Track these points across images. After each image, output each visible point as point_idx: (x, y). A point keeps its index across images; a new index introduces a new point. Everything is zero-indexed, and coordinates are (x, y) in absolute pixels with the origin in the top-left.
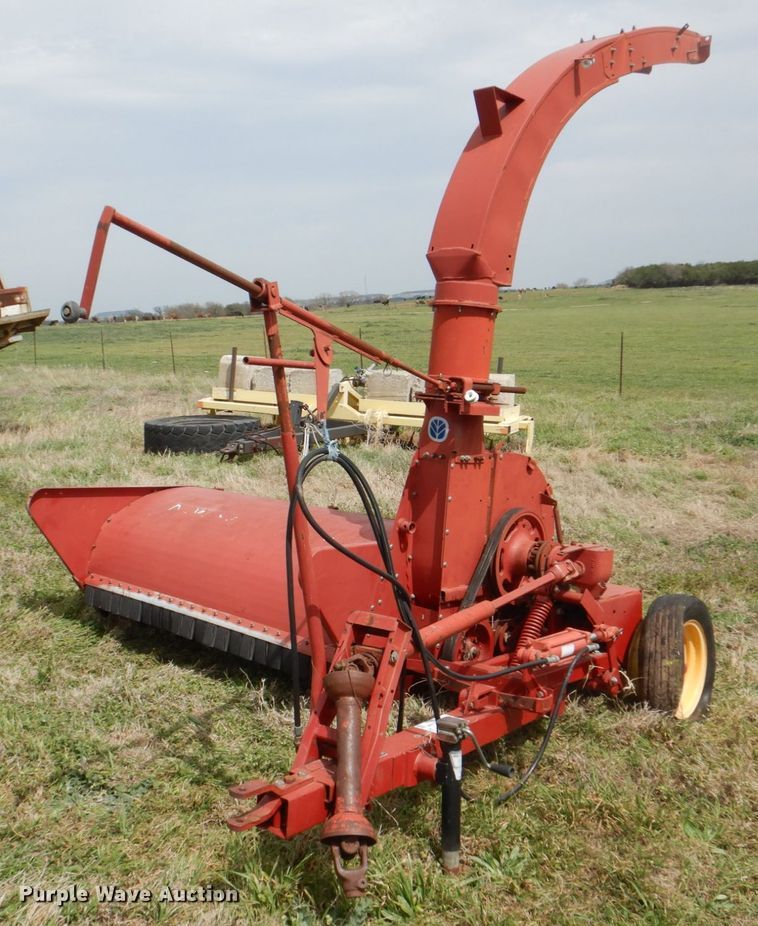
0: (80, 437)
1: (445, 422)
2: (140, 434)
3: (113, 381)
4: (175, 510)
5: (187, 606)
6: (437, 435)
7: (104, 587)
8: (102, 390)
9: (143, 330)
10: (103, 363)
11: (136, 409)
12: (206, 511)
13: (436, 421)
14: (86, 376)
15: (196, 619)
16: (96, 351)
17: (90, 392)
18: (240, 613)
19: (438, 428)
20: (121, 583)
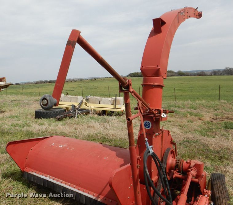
0: (18, 114)
1: (150, 122)
2: (34, 113)
3: (26, 99)
4: (52, 146)
5: (60, 182)
6: (147, 127)
7: (30, 172)
8: (23, 101)
9: (31, 86)
10: (23, 94)
11: (32, 106)
12: (63, 146)
13: (146, 122)
14: (19, 97)
15: (63, 187)
16: (21, 91)
17: (20, 101)
18: (78, 185)
19: (147, 124)
20: (36, 172)
